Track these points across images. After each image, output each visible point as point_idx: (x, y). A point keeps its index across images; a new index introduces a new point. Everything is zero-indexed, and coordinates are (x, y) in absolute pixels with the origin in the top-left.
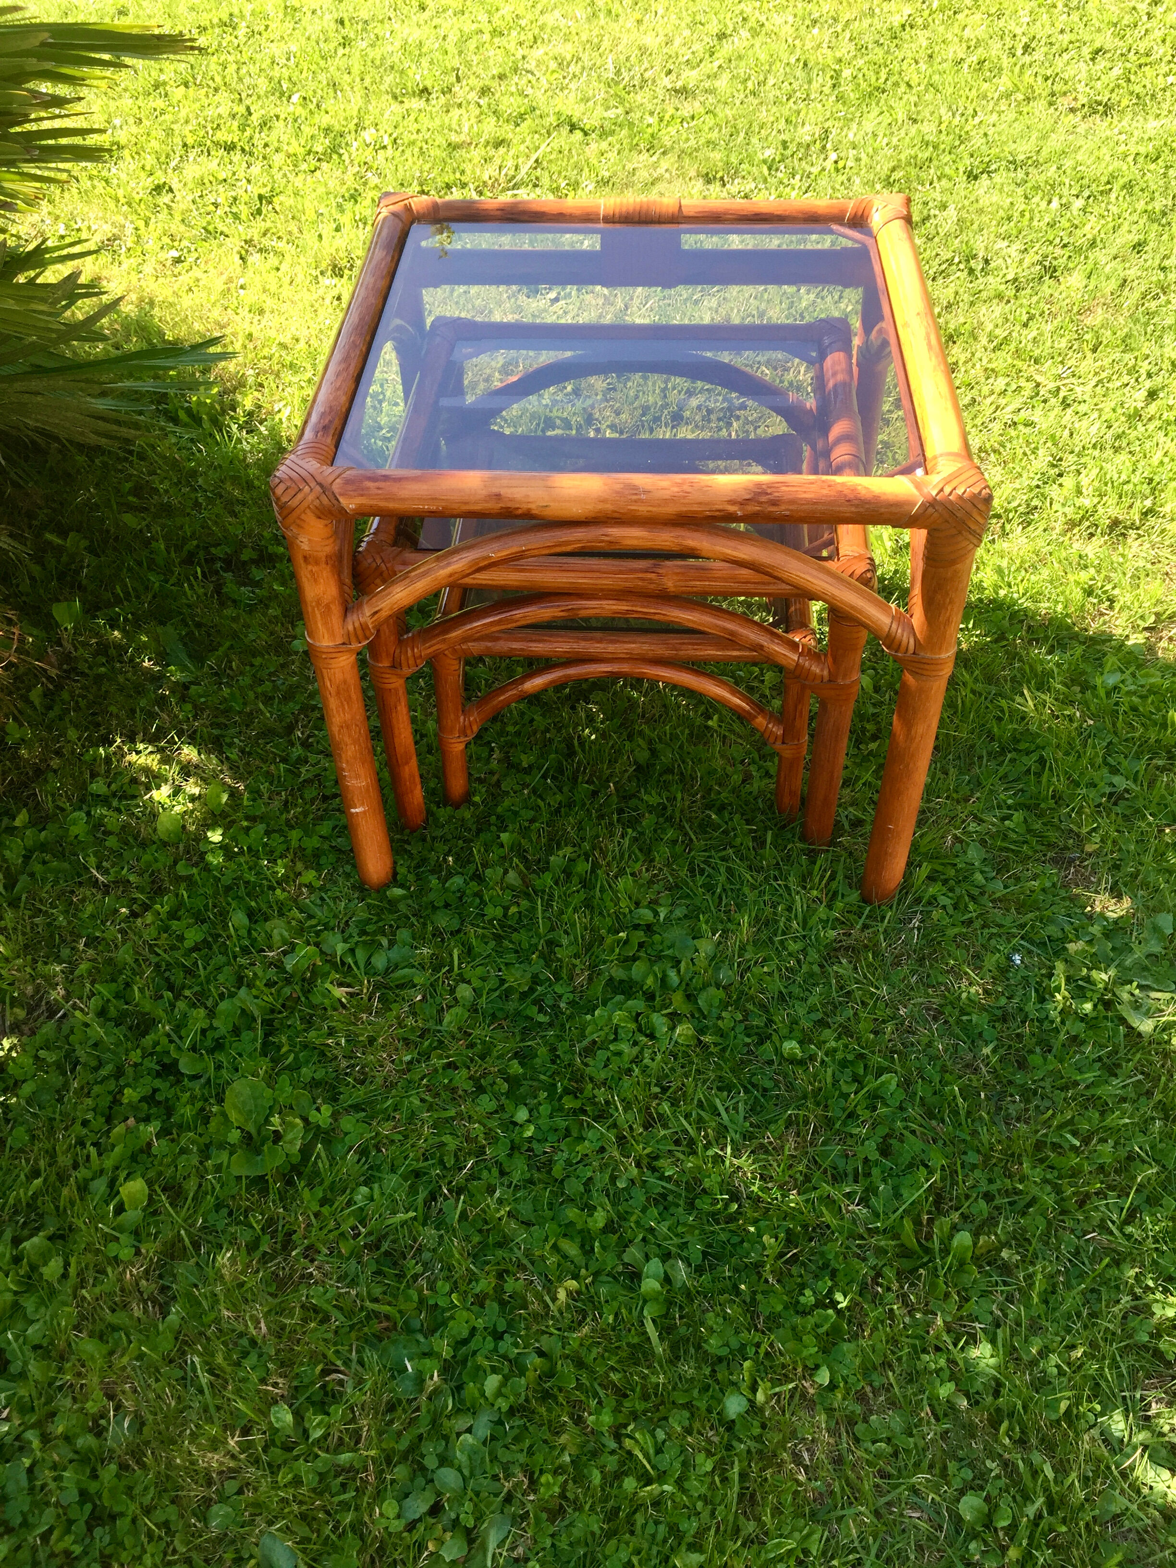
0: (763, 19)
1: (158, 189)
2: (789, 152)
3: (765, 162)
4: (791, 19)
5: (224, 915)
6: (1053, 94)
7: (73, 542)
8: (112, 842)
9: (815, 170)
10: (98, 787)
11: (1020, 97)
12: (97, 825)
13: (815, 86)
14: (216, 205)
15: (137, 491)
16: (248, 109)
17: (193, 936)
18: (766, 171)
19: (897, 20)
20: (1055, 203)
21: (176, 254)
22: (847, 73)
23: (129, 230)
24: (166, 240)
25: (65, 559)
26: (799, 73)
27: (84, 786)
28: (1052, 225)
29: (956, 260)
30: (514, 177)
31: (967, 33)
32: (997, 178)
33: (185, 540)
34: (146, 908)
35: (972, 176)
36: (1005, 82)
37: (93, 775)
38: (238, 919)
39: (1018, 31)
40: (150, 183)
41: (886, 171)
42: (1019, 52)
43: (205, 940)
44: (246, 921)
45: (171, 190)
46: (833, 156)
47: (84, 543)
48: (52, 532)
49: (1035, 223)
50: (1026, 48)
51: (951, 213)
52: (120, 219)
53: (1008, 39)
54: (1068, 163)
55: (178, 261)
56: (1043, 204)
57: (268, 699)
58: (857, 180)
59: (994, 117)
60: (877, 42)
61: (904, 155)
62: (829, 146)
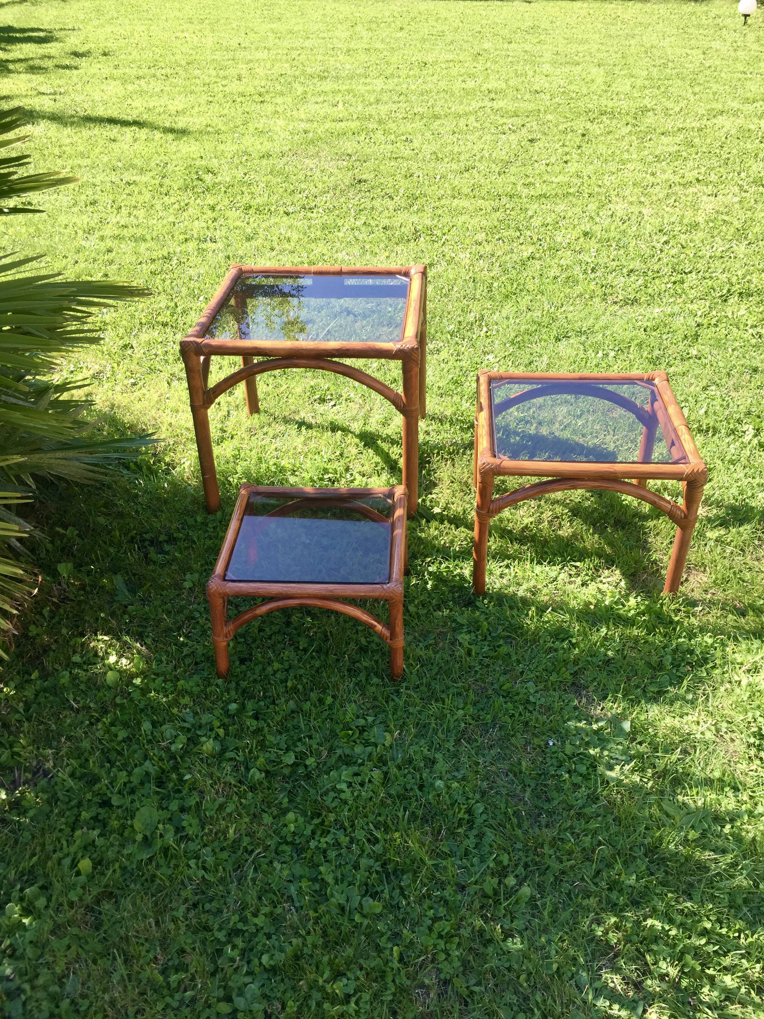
0: (453, 255)
1: (125, 346)
2: (462, 327)
3: (449, 332)
4: (468, 256)
5: (139, 724)
6: (605, 295)
7: (71, 532)
8: (82, 687)
9: (475, 337)
10: (76, 658)
11: (587, 296)
12: (74, 678)
13: (479, 291)
14: (156, 355)
15: (106, 505)
16: (176, 304)
17: (122, 734)
18: (449, 336)
19: (526, 255)
20: (600, 354)
21: (132, 381)
22: (496, 284)
23: (109, 368)
24: (128, 374)
25: (65, 540)
26: (471, 284)
27: (69, 658)
28: (597, 366)
31: (562, 262)
32: (571, 341)
33: (130, 531)
34: (98, 720)
35: (558, 339)
36: (579, 289)
37: (74, 652)
38: (146, 726)
39: (590, 261)
40: (121, 343)
41: (512, 337)
42: (590, 272)
43: (128, 737)
44: (151, 727)
45: (132, 347)
46: (485, 329)
47: (76, 532)
48: (60, 526)
49: (588, 364)
50: (593, 270)
51: (545, 358)
52: (104, 362)
53: (583, 265)
54: (608, 333)
55: (134, 384)
56: (593, 355)
57: (168, 613)
58: (497, 342)
59: (571, 308)
60: (513, 267)
61: (523, 329)
62: (483, 324)
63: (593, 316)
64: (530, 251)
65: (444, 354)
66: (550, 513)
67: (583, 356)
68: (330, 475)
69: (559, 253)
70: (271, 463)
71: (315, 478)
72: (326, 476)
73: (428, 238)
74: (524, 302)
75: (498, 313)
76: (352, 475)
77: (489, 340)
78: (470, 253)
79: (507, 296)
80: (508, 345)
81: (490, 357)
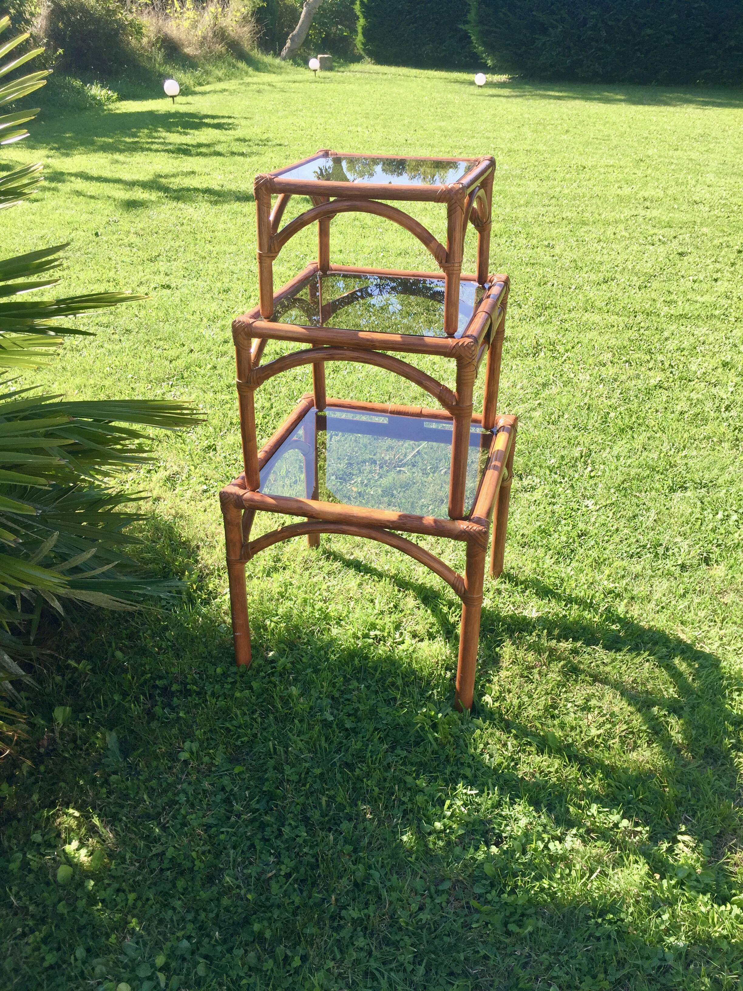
0: (572, 375)
1: (209, 447)
2: (564, 463)
3: (548, 467)
4: (588, 378)
5: (72, 948)
6: (737, 440)
7: (84, 666)
8: (30, 878)
9: (577, 476)
10: (37, 837)
11: (715, 440)
12: (25, 864)
13: (591, 421)
14: (236, 460)
15: (130, 637)
16: (272, 405)
17: (50, 959)
18: (548, 472)
19: (653, 382)
20: (720, 516)
21: (205, 487)
22: (612, 415)
23: (186, 470)
24: (202, 479)
25: (76, 675)
26: (585, 411)
27: (28, 835)
28: (714, 530)
29: (649, 546)
30: (402, 460)
31: (694, 395)
32: (689, 494)
33: (144, 673)
34: (32, 931)
35: (672, 490)
36: (708, 429)
37: (37, 827)
38: (80, 952)
39: (724, 397)
40: (205, 443)
41: (619, 482)
42: (723, 410)
43: (57, 963)
44: (84, 954)
45: (215, 450)
46: (589, 469)
47: (89, 667)
48: (73, 659)
49: (703, 528)
50: (727, 408)
51: (652, 515)
52: (182, 463)
53: (717, 401)
54: (733, 490)
55: (205, 491)
56: (711, 516)
57: (151, 791)
58: (600, 485)
59: (694, 453)
60: (636, 396)
61: (633, 472)
62: (589, 461)
63: (718, 466)
64: (658, 379)
65: (537, 495)
66: (625, 727)
67: (699, 516)
68: (378, 633)
69: (692, 383)
70: (317, 607)
71: (360, 634)
72: (372, 633)
73: (549, 354)
74: (641, 439)
75: (608, 450)
76: (401, 634)
77: (592, 482)
78: (590, 375)
79: (622, 430)
80: (612, 491)
81: (590, 503)
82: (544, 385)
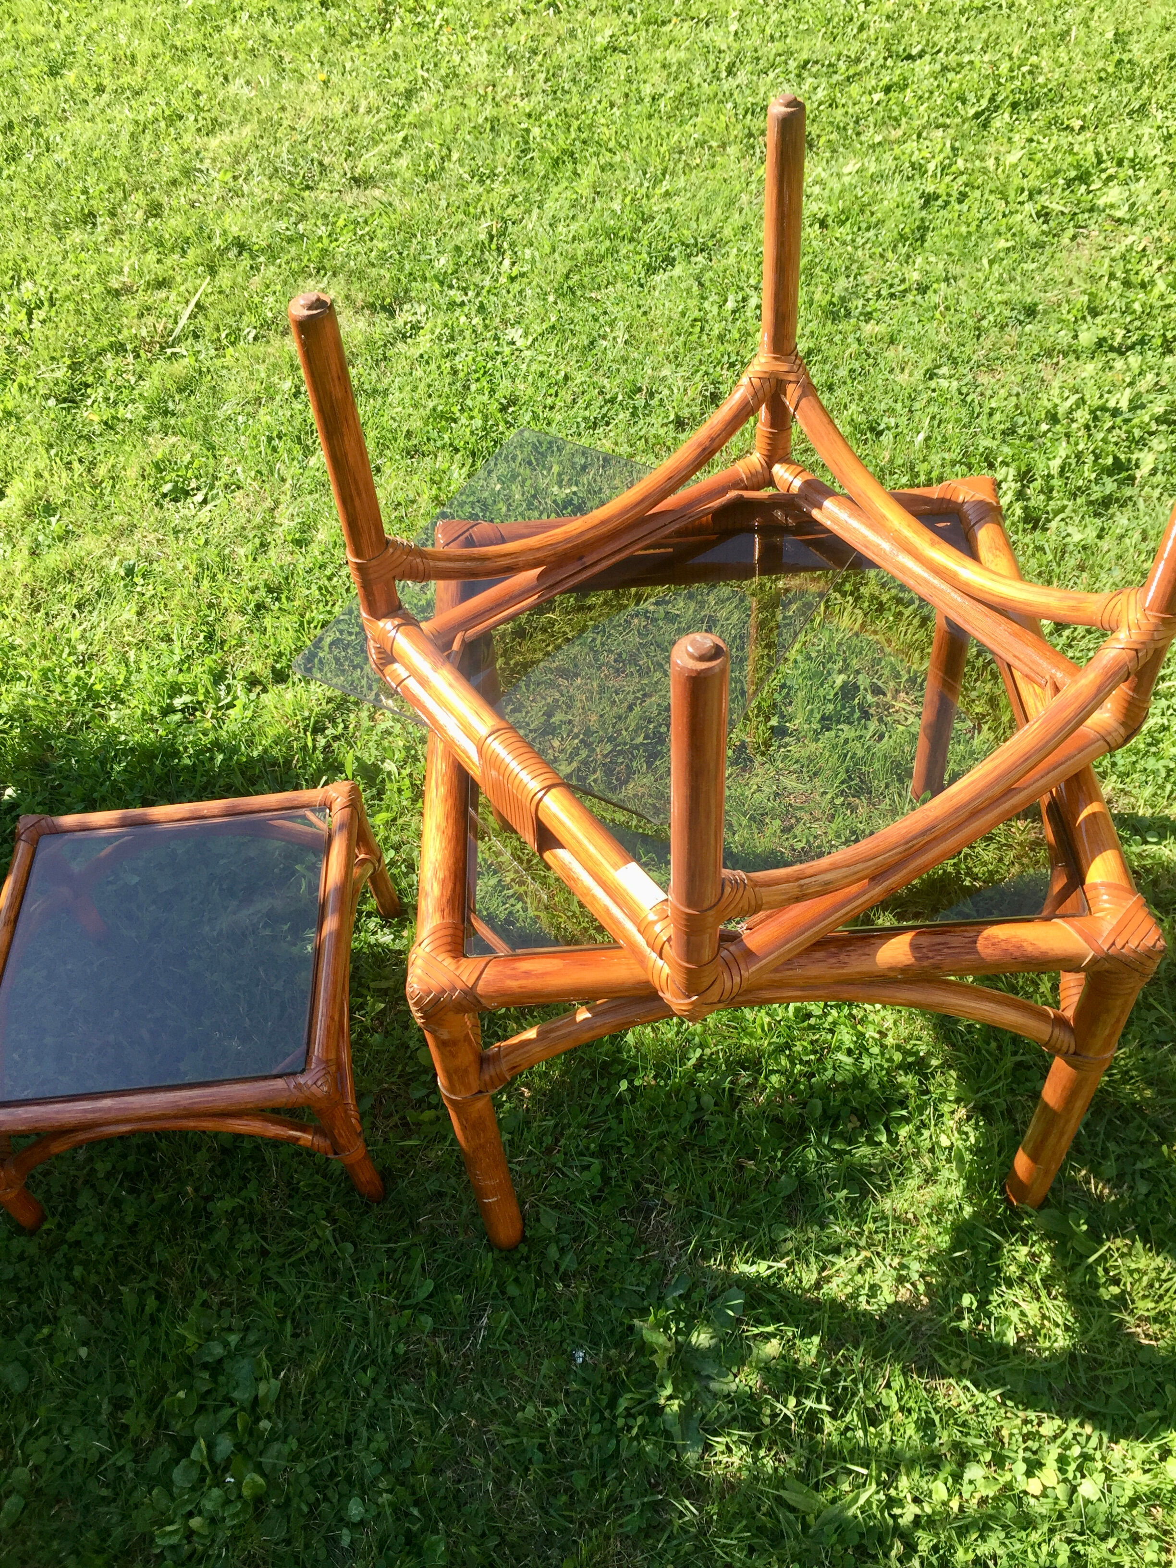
0: (457, 59)
2: (463, 259)
3: (437, 276)
4: (485, 58)
6: (750, 135)
9: (487, 282)
11: (714, 143)
13: (501, 156)
18: (437, 286)
19: (601, 40)
20: (731, 304)
22: (535, 132)
26: (488, 135)
28: (722, 337)
29: (620, 398)
30: (172, 331)
31: (672, 55)
32: (678, 270)
35: (651, 270)
36: (701, 123)
39: (724, 46)
41: (559, 277)
42: (724, 74)
46: (508, 261)
49: (704, 338)
50: (730, 70)
51: (621, 331)
53: (711, 57)
58: (529, 292)
59: (682, 181)
60: (574, 80)
61: (580, 250)
62: (506, 246)
63: (721, 201)
64: (608, 32)
65: (424, 342)
67: (697, 314)
68: (187, 698)
69: (669, 27)
70: (70, 679)
71: (155, 711)
72: (178, 702)
73: (409, 18)
74: (589, 172)
75: (536, 211)
76: (229, 687)
77: (516, 287)
78: (489, 53)
79: (556, 163)
80: (551, 298)
81: (515, 333)
82: (409, 94)
